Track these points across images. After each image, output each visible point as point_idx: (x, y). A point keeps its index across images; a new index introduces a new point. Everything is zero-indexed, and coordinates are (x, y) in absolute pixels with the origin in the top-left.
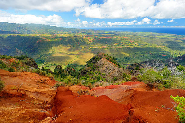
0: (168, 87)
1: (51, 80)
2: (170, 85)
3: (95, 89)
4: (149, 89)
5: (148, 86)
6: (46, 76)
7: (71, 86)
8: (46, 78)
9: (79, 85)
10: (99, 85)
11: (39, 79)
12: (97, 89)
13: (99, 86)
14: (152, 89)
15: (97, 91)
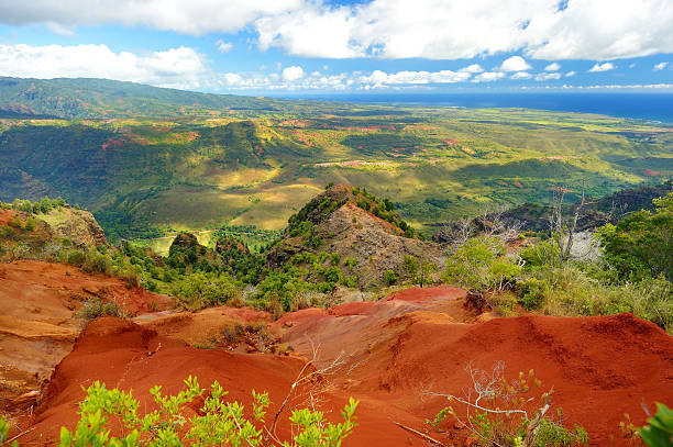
0: (532, 306)
1: (129, 288)
2: (540, 298)
3: (291, 319)
4: (472, 315)
5: (471, 305)
6: (110, 277)
7: (203, 308)
8: (107, 283)
9: (234, 305)
10: (309, 304)
11: (78, 286)
12: (297, 318)
13: (307, 306)
14: (481, 313)
15: (295, 324)
